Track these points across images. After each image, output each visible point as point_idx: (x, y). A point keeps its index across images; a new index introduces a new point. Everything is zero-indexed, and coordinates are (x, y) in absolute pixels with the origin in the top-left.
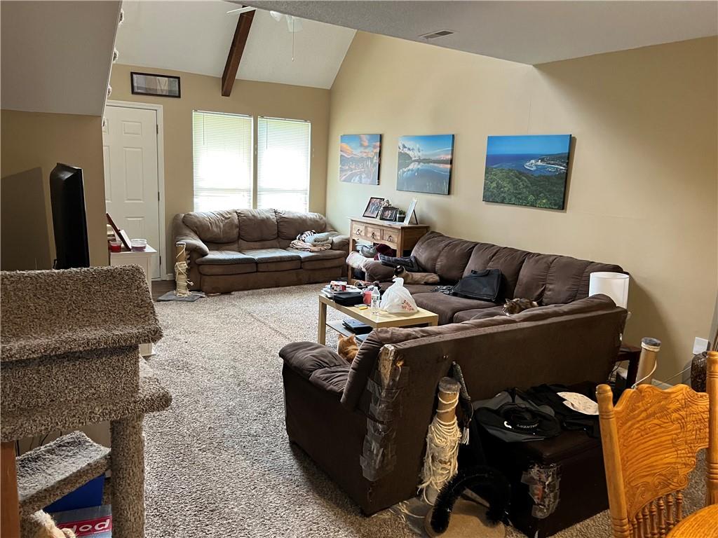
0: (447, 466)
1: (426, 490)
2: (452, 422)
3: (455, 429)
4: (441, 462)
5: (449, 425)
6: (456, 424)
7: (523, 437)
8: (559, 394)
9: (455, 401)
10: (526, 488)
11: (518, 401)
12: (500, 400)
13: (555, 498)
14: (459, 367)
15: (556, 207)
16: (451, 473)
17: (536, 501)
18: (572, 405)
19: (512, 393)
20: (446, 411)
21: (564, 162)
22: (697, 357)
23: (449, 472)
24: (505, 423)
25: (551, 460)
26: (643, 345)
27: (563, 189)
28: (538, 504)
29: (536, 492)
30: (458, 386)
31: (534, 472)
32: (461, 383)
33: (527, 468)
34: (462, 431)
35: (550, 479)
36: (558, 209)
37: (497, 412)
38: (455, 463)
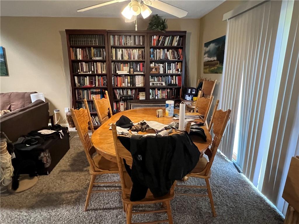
0: (9, 169)
1: (3, 182)
2: (7, 153)
3: (8, 155)
4: (7, 168)
5: (6, 154)
6: (8, 153)
7: (34, 146)
8: (38, 132)
9: (6, 145)
10: (41, 160)
11: (27, 138)
12: (20, 140)
13: (50, 159)
14: (3, 133)
15: (4, 75)
16: (12, 170)
17: (45, 163)
18: (44, 133)
19: (23, 136)
20: (3, 149)
21: (3, 57)
22: (67, 113)
23: (11, 170)
24: (27, 145)
25: (46, 149)
26: (55, 112)
27: (5, 68)
28: (46, 163)
29: (44, 160)
30: (5, 140)
31: (42, 154)
32: (6, 138)
33: (39, 155)
34: (11, 154)
35: (47, 154)
36: (5, 75)
37: (22, 143)
38: (12, 166)
